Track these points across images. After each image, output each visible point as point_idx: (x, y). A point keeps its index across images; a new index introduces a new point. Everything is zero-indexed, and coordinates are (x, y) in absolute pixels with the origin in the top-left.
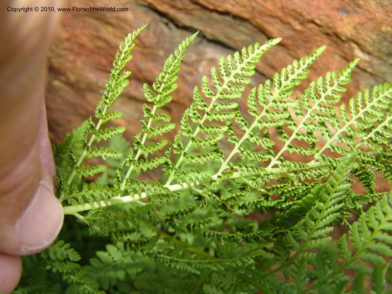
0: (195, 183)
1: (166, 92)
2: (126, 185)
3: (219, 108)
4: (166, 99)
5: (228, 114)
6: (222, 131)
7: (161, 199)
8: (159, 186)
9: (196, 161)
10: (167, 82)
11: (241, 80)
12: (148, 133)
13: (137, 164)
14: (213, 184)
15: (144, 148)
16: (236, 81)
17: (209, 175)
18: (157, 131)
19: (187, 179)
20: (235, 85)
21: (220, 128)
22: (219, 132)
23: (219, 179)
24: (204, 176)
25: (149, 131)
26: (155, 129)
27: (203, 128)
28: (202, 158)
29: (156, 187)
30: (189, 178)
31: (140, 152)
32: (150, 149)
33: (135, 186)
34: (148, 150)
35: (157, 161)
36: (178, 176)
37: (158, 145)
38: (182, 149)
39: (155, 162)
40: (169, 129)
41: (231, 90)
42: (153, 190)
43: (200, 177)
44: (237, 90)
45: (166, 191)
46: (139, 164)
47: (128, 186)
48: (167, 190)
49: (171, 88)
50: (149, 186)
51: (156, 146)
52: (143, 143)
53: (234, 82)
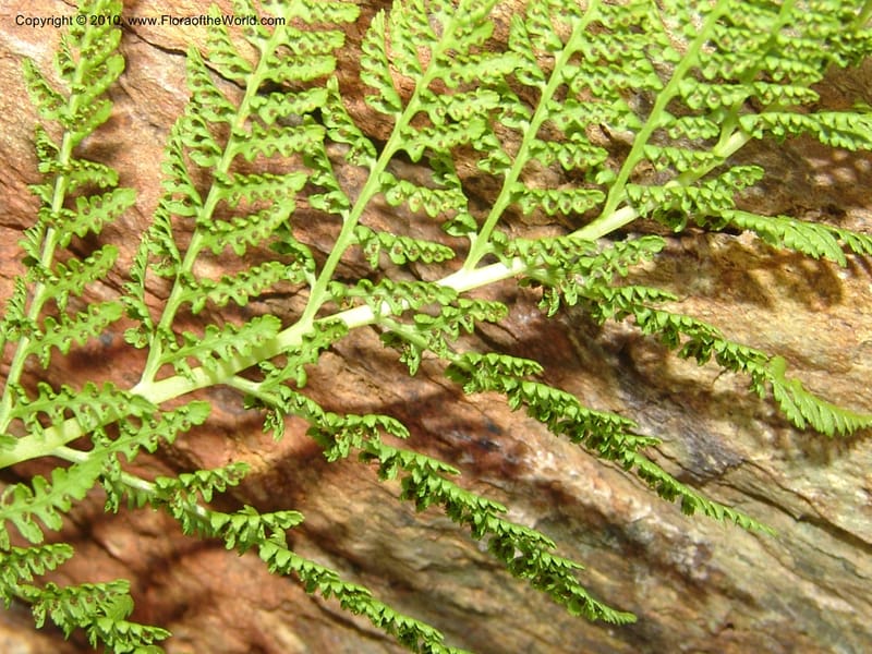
0: (227, 366)
1: (92, 84)
2: (13, 405)
3: (272, 112)
4: (94, 112)
5: (302, 132)
6: (289, 189)
7: (132, 435)
8: (114, 394)
9: (222, 295)
10: (92, 51)
11: (329, 11)
12: (57, 228)
13: (38, 333)
14: (293, 360)
15: (53, 278)
16: (313, 16)
17: (269, 335)
18: (81, 217)
19: (204, 356)
20: (312, 31)
21: (280, 183)
22: (278, 193)
23: (307, 345)
24: (254, 339)
25: (59, 221)
26: (76, 212)
27: (228, 187)
28: (239, 283)
29: (106, 397)
30: (208, 353)
31: (41, 291)
32: (69, 278)
33: (42, 403)
34: (64, 282)
35: (95, 314)
36: (173, 351)
37: (92, 265)
38: (176, 261)
39: (92, 319)
40: (119, 207)
41: (301, 46)
42: (97, 407)
43: (240, 345)
44: (320, 44)
45: (138, 405)
46: (44, 332)
47: (19, 408)
48: (140, 402)
49: (104, 73)
50: (83, 397)
51: (87, 268)
52: (46, 262)
53: (308, 19)
